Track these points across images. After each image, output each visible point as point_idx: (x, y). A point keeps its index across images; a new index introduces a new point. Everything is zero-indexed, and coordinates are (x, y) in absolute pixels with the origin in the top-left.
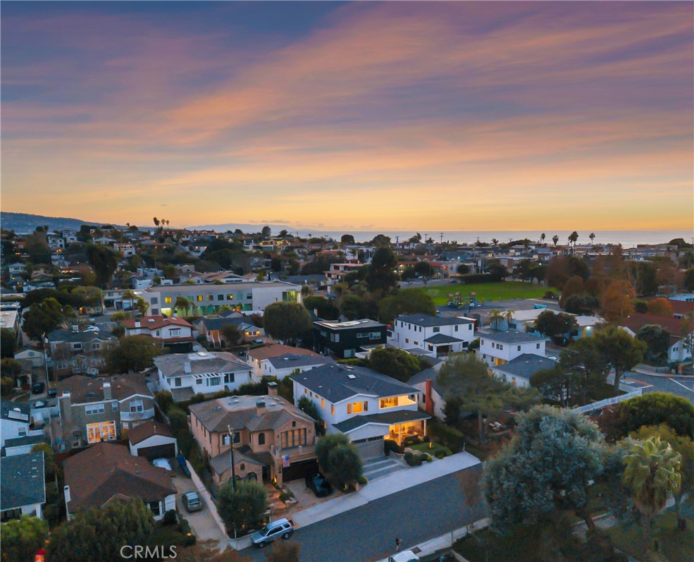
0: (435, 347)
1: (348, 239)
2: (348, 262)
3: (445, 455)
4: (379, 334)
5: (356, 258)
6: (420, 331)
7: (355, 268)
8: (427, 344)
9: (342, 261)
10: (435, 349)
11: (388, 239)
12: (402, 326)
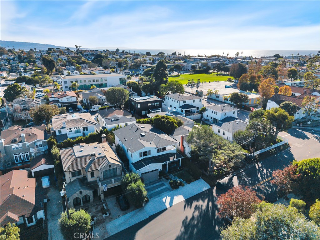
0: (184, 110)
1: (148, 54)
2: (148, 64)
3: (191, 182)
4: (158, 103)
5: (151, 62)
6: (177, 102)
7: (150, 67)
8: (180, 109)
9: (145, 63)
10: (184, 112)
11: (164, 54)
12: (169, 99)
